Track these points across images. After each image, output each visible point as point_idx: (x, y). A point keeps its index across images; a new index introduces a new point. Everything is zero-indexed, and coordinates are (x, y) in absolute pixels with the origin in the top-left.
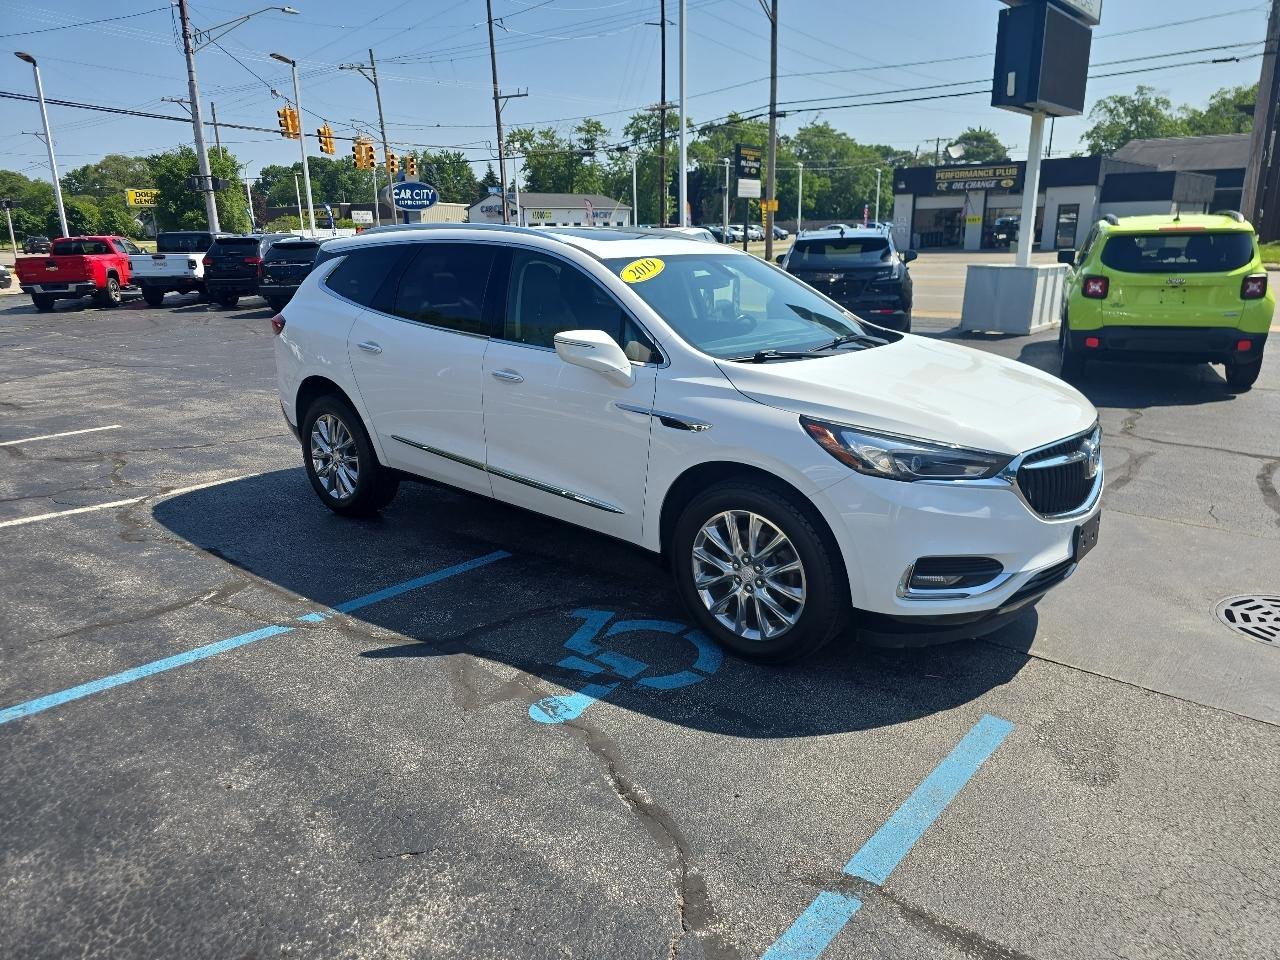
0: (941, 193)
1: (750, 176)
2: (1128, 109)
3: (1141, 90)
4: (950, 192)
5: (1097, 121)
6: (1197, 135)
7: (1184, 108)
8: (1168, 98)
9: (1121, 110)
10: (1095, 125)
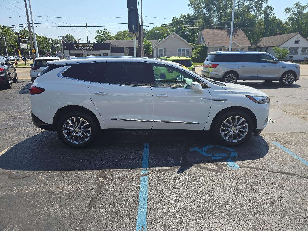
0: (76, 50)
1: (23, 42)
2: (103, 33)
3: (105, 29)
4: (78, 49)
5: (97, 35)
6: (116, 40)
7: (113, 34)
8: (110, 32)
9: (101, 33)
10: (97, 36)
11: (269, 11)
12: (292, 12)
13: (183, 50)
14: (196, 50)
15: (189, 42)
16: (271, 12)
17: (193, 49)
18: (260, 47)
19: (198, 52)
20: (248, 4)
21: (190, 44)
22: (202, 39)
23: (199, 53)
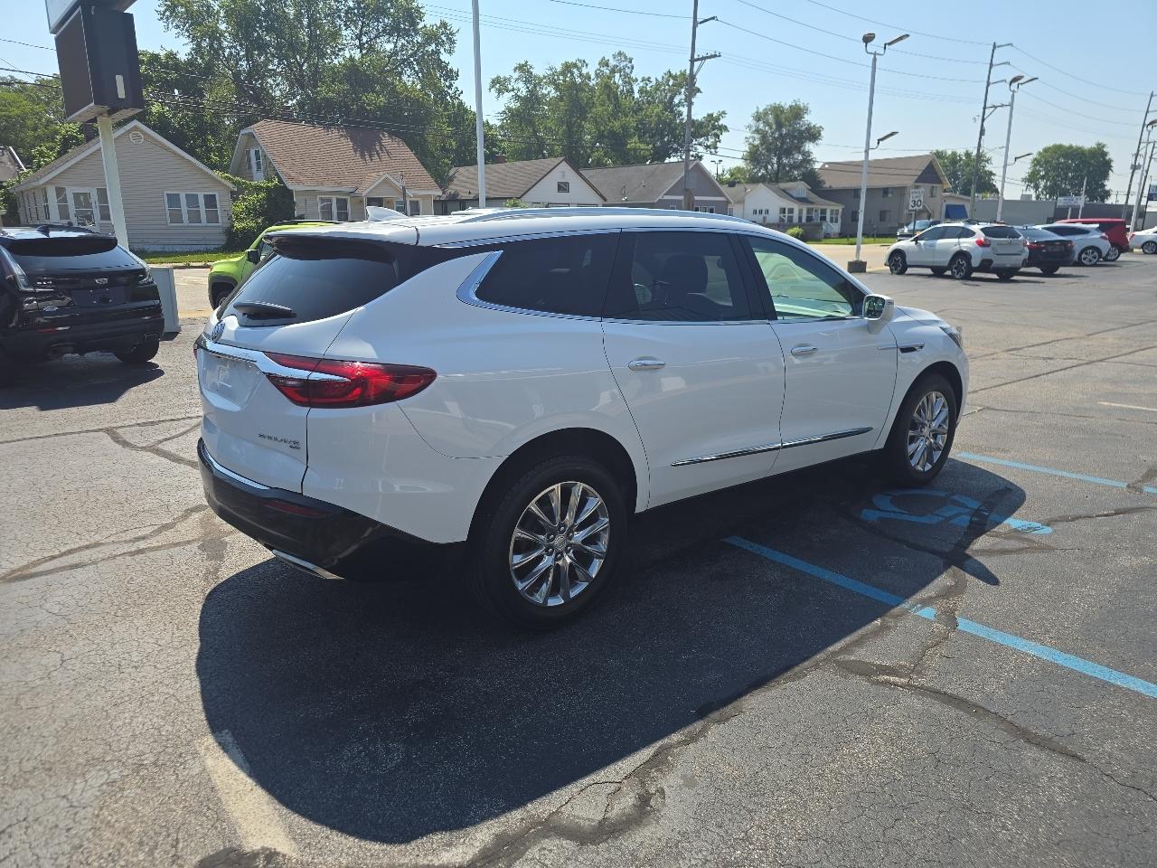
11: (445, 80)
12: (512, 93)
13: (192, 200)
14: (244, 200)
15: (213, 167)
16: (451, 85)
17: (234, 196)
18: (459, 198)
19: (255, 209)
20: (392, 46)
21: (217, 174)
22: (258, 158)
23: (261, 214)
